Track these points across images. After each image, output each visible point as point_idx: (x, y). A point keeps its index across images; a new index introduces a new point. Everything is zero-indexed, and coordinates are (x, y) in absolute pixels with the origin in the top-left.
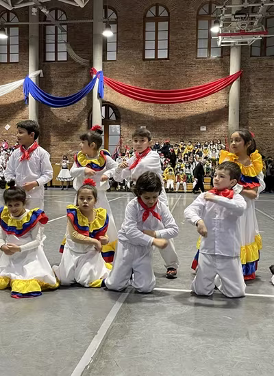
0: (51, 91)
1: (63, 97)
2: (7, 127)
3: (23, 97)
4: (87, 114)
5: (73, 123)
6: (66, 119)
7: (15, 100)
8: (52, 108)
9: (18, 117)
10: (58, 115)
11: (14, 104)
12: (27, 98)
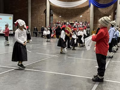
0: (99, 2)
1: (104, 4)
2: (81, 16)
3: (87, 5)
4: (113, 11)
5: (107, 14)
6: (104, 13)
7: (85, 6)
8: (99, 9)
9: (86, 12)
10: (101, 11)
11: (84, 7)
12: (90, 5)
